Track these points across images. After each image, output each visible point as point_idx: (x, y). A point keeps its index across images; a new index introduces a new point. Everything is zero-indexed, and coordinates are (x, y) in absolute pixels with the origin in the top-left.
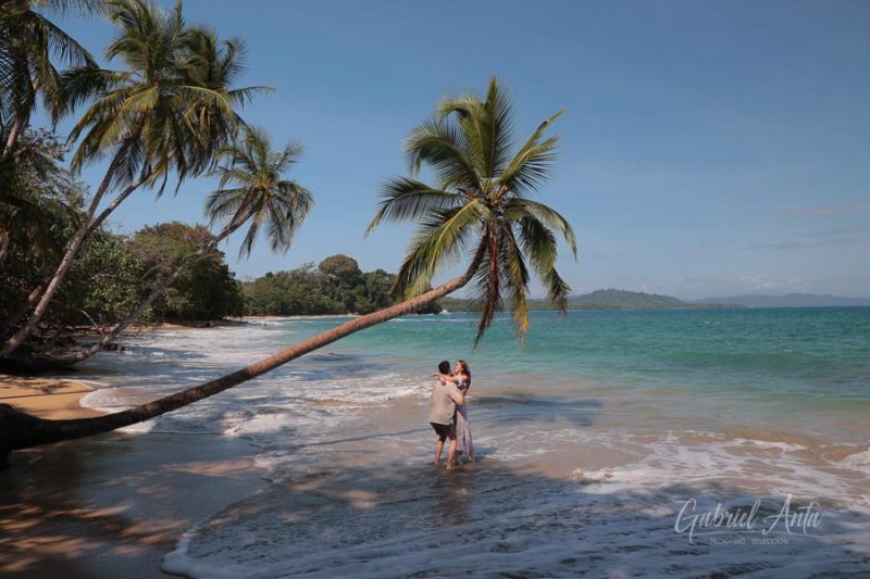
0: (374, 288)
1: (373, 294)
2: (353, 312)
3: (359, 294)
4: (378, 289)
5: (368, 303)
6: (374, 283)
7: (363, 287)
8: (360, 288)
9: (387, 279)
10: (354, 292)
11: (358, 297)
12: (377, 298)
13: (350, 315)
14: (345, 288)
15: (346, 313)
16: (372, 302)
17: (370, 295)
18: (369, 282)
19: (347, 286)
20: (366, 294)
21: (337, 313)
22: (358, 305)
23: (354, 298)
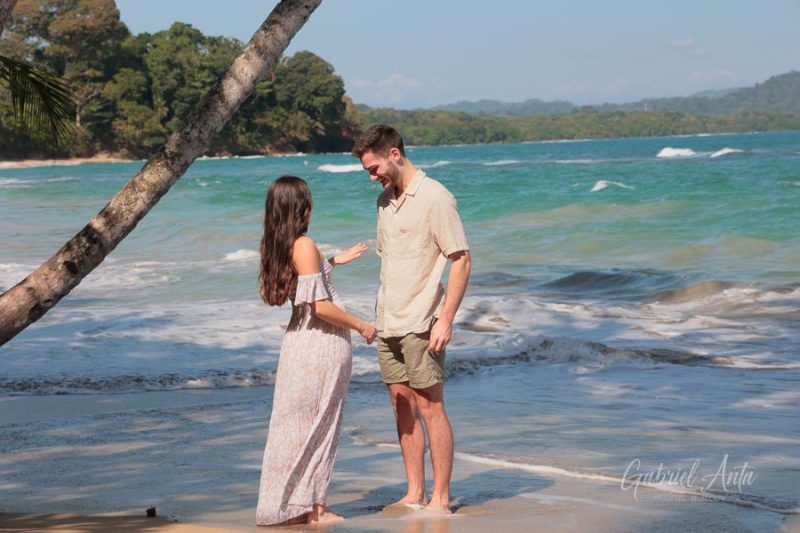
0: (171, 81)
1: (169, 97)
2: (110, 146)
3: (126, 95)
4: (181, 82)
5: (154, 123)
6: (171, 64)
7: (139, 77)
8: (129, 78)
9: (205, 51)
10: (110, 90)
11: (123, 105)
12: (179, 107)
13: (102, 158)
14: (84, 79)
15: (91, 153)
16: (164, 121)
17: (158, 100)
18: (154, 59)
19: (89, 72)
20: (146, 98)
21: (66, 156)
22: (125, 129)
23: (110, 107)
